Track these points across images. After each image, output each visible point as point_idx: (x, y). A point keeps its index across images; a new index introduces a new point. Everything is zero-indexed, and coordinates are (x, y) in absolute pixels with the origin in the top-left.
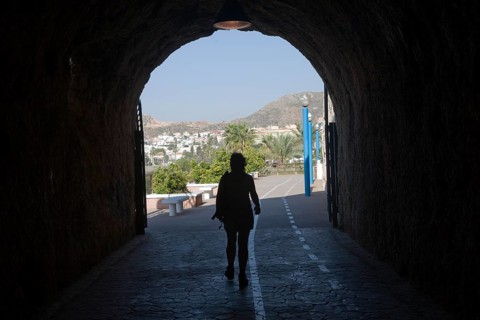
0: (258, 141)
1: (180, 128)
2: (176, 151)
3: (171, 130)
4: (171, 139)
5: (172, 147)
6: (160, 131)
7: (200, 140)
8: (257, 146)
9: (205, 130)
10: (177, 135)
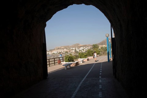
0: (100, 48)
1: (85, 46)
2: (84, 51)
3: (83, 46)
4: (83, 48)
5: (83, 50)
6: (81, 47)
7: (89, 48)
8: (99, 49)
9: (90, 46)
10: (84, 47)
